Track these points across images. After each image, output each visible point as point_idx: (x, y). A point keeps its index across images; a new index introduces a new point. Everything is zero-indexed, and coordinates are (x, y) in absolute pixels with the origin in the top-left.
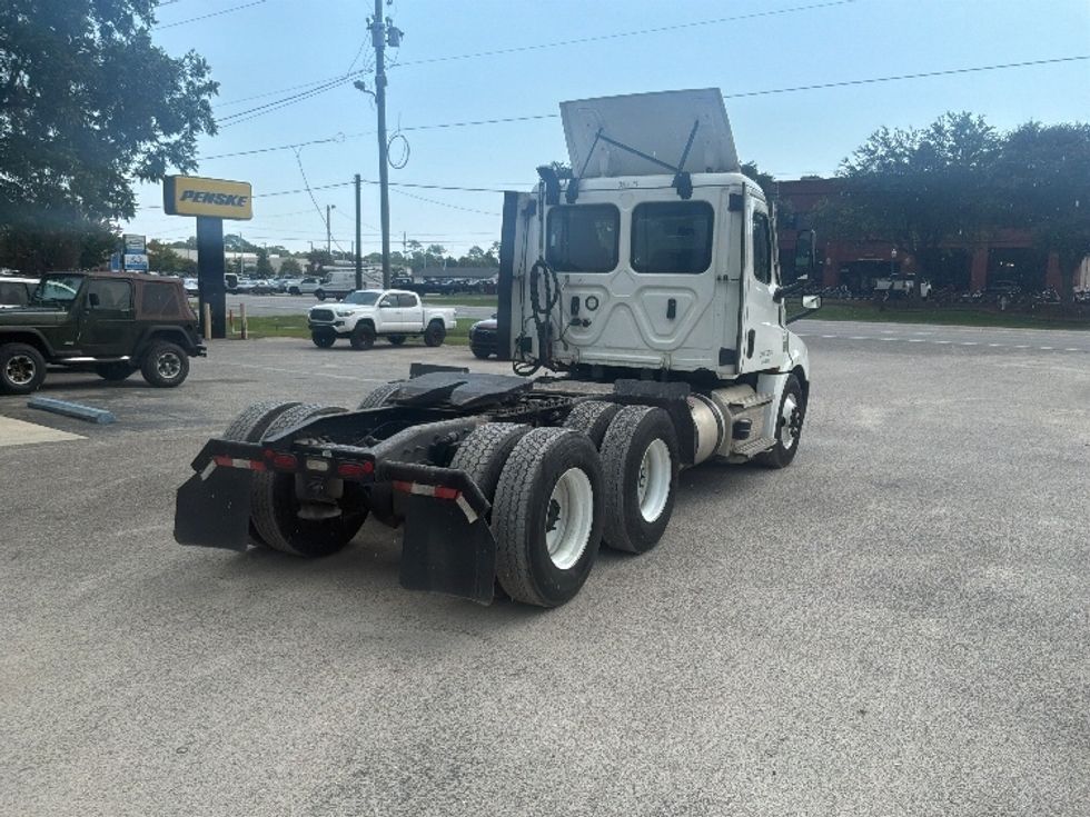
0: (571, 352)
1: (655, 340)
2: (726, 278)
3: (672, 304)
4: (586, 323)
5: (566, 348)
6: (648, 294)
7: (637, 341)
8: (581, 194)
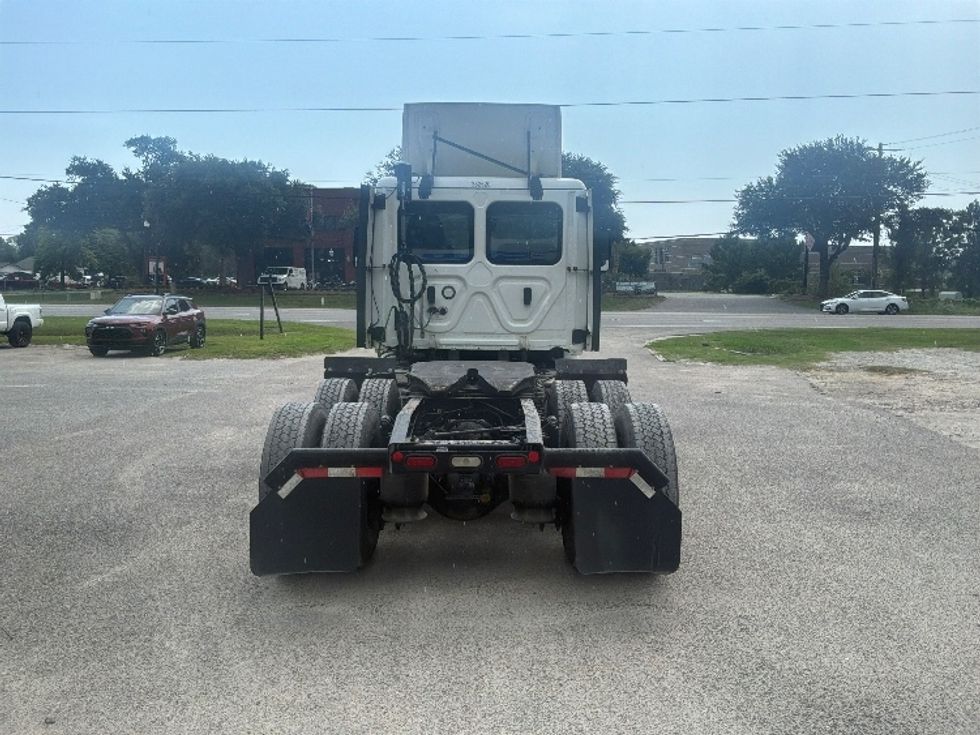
0: (427, 338)
1: (512, 324)
2: (575, 269)
3: (528, 293)
4: (443, 312)
5: (422, 335)
6: (503, 284)
7: (495, 326)
8: (433, 191)
